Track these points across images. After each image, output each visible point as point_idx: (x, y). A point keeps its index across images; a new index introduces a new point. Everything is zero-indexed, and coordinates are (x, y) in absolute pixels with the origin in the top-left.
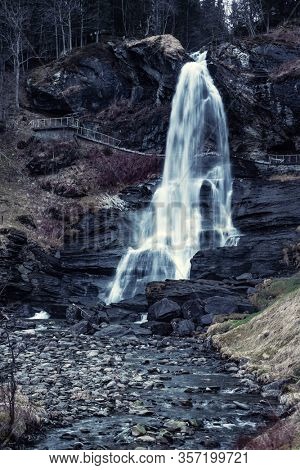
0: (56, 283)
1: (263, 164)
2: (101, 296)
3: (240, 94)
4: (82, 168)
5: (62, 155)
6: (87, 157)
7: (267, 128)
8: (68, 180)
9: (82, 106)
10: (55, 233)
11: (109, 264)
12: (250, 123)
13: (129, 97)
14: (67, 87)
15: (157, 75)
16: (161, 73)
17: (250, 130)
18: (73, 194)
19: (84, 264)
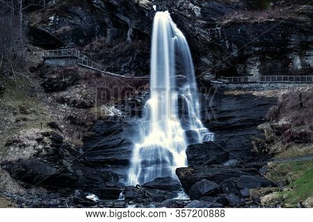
0: (95, 172)
1: (217, 83)
2: (121, 181)
3: (198, 35)
4: (84, 86)
5: (70, 77)
6: (85, 79)
7: (217, 58)
8: (77, 95)
9: (72, 42)
10: (76, 135)
11: (123, 157)
12: (205, 55)
13: (106, 36)
14: (60, 27)
15: (128, 21)
16: (131, 19)
17: (205, 60)
18: (83, 106)
19: (103, 158)
